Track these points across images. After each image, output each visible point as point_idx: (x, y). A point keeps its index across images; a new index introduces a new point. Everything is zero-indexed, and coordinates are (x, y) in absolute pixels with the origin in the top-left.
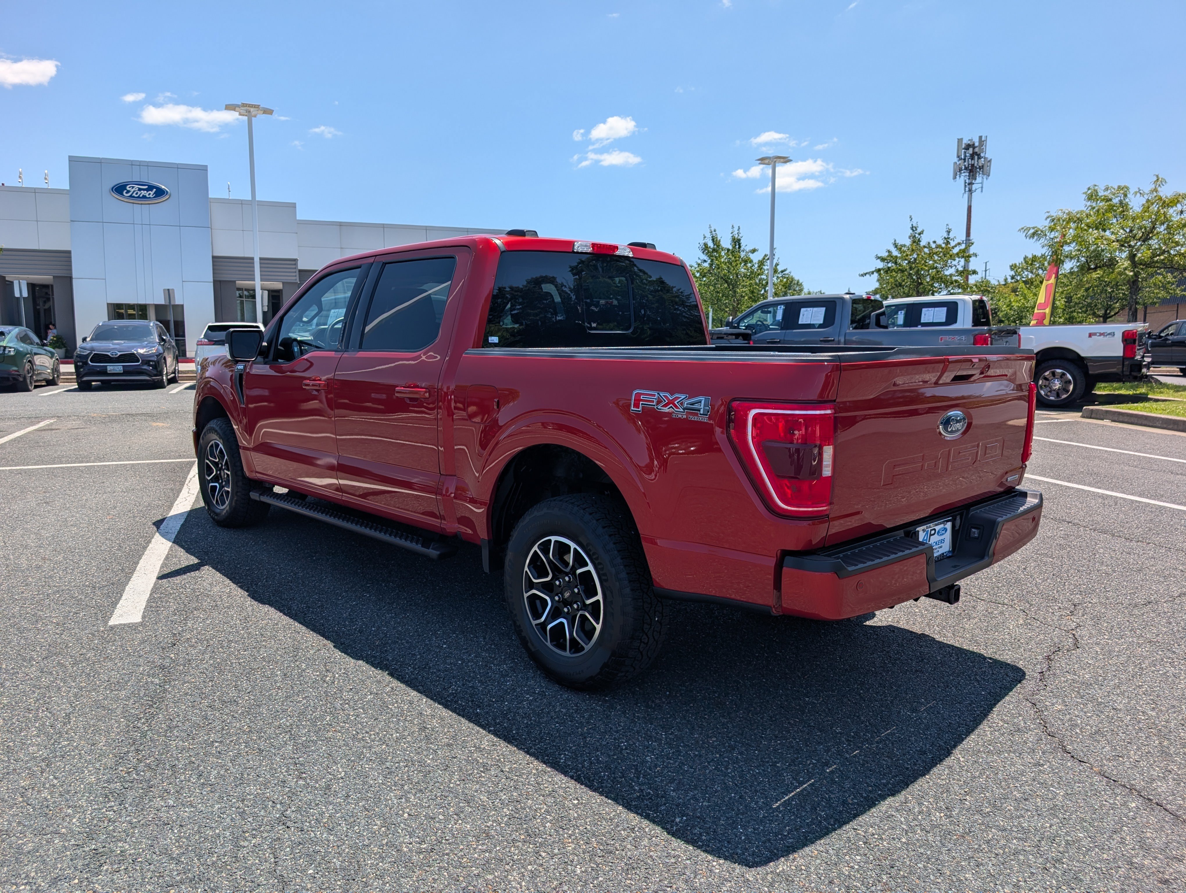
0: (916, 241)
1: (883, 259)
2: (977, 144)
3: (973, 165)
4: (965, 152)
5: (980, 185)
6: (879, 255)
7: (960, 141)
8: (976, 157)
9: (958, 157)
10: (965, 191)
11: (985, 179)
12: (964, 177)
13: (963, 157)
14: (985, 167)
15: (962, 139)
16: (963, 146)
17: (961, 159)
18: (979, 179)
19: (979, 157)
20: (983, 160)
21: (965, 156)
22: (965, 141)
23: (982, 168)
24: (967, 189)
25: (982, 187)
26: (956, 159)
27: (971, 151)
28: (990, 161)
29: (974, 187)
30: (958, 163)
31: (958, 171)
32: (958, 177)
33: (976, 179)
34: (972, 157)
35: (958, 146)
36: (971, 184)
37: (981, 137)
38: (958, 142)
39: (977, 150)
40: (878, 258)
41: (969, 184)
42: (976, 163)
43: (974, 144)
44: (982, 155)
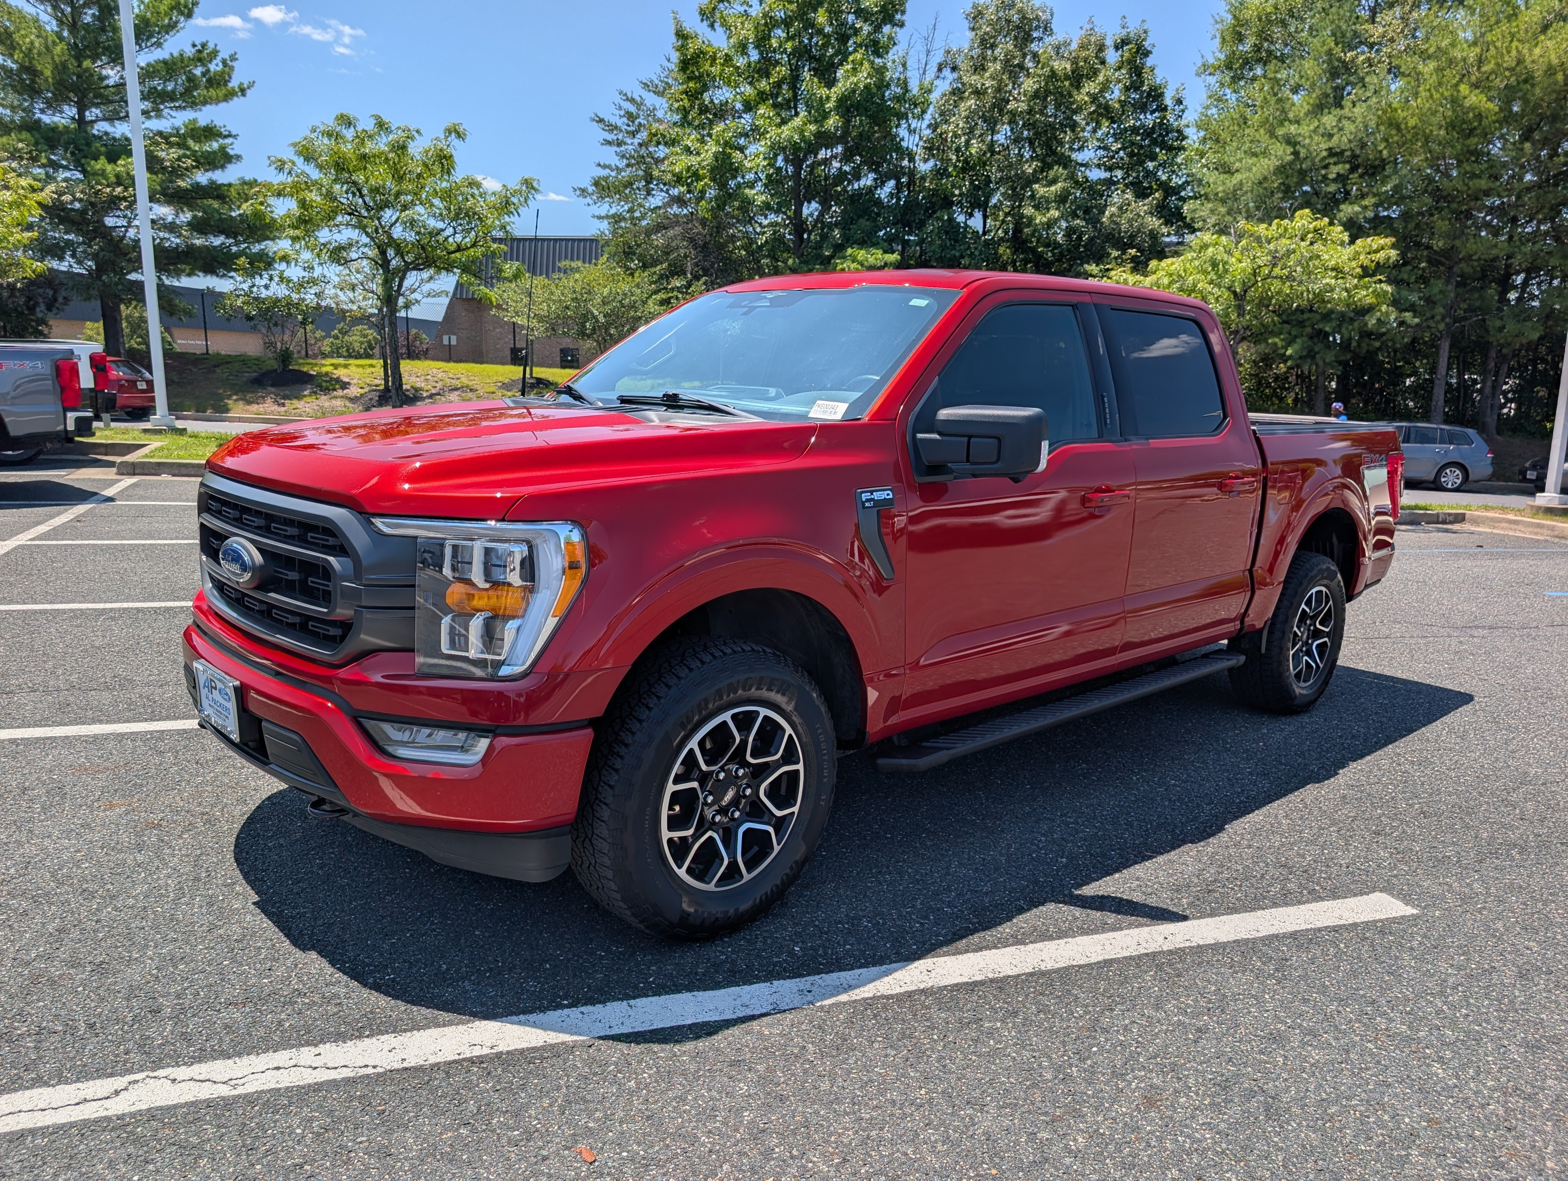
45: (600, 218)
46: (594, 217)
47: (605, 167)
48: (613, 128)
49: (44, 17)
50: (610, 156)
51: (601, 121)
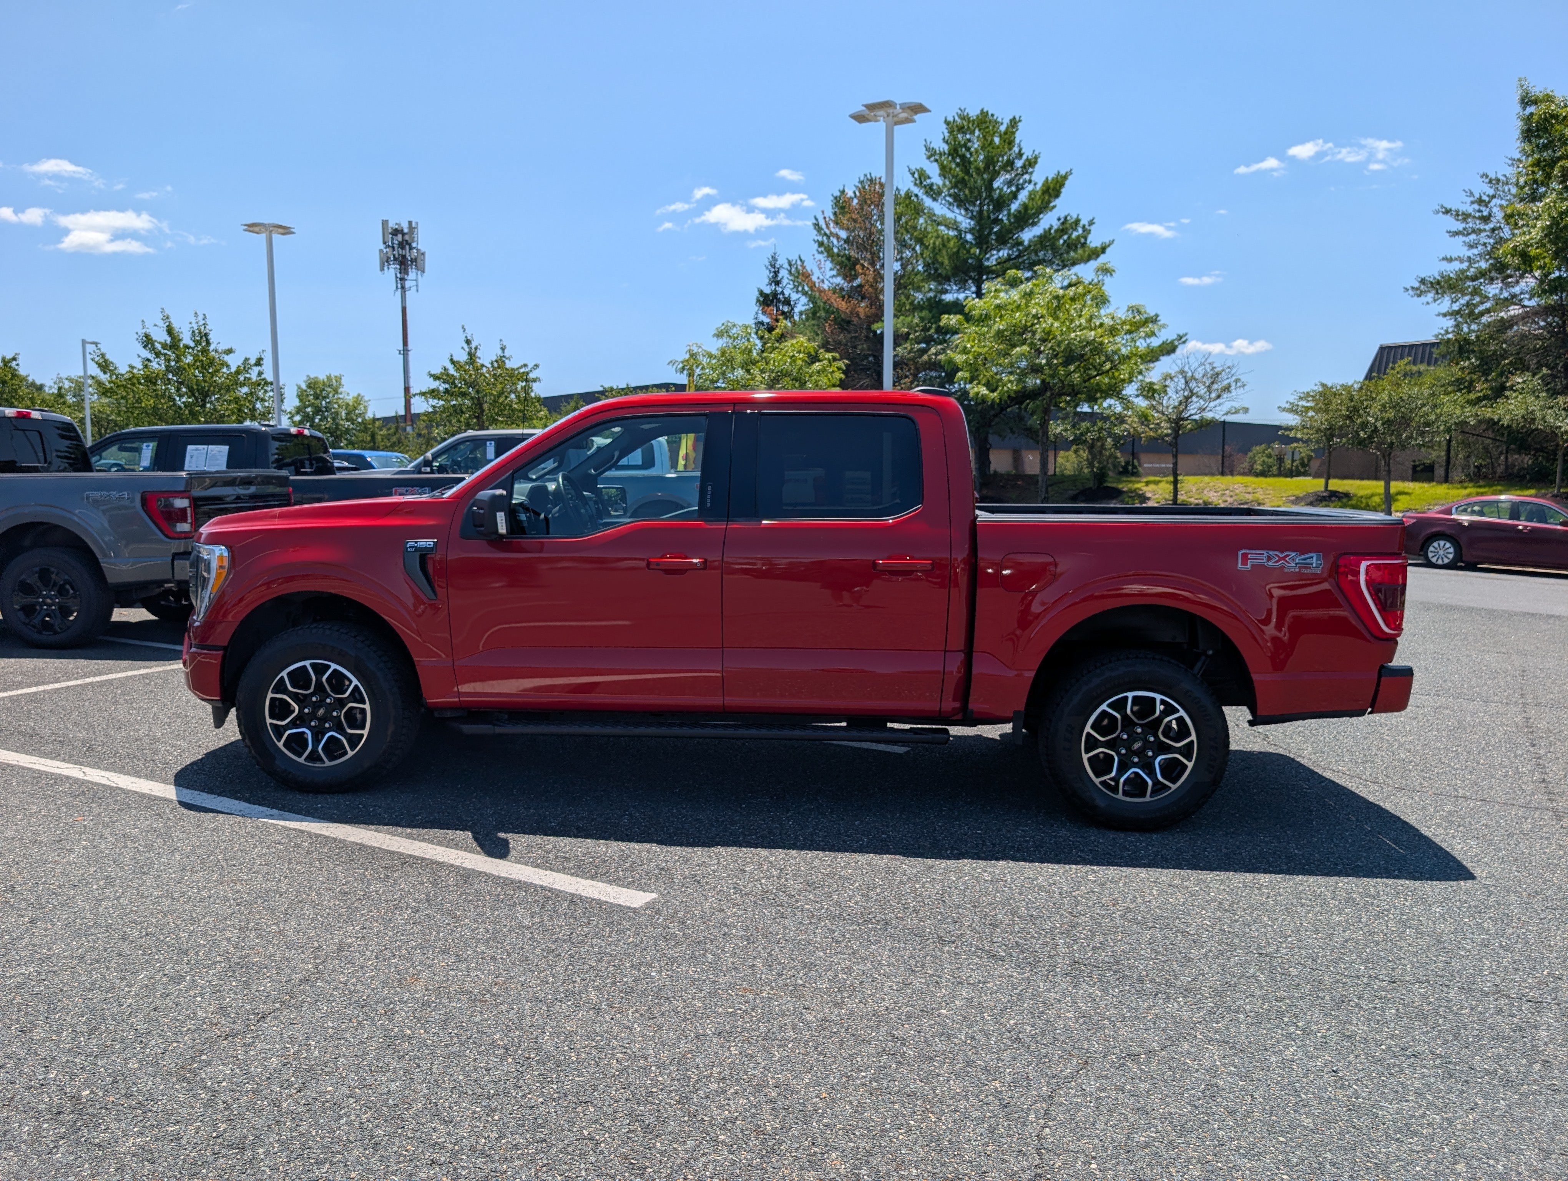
0: (472, 356)
1: (436, 378)
2: (406, 230)
3: (404, 257)
4: (392, 239)
5: (415, 283)
6: (433, 372)
7: (385, 223)
8: (407, 247)
9: (384, 243)
10: (397, 288)
11: (419, 276)
12: (392, 271)
13: (390, 244)
14: (419, 260)
15: (387, 221)
16: (390, 230)
17: (389, 246)
18: (412, 274)
19: (411, 248)
20: (415, 251)
21: (393, 243)
22: (392, 225)
23: (414, 261)
24: (399, 286)
25: (417, 286)
26: (382, 246)
27: (400, 237)
28: (423, 254)
29: (408, 284)
30: (385, 251)
31: (385, 262)
32: (386, 268)
33: (408, 274)
34: (402, 245)
35: (383, 229)
36: (402, 279)
37: (410, 223)
38: (383, 224)
39: (407, 237)
40: (431, 375)
41: (401, 279)
42: (408, 254)
43: (402, 230)
44: (414, 245)
45: (1445, 315)
46: (1439, 315)
47: (1450, 260)
48: (1466, 216)
49: (960, 218)
50: (1458, 247)
51: (1447, 212)
